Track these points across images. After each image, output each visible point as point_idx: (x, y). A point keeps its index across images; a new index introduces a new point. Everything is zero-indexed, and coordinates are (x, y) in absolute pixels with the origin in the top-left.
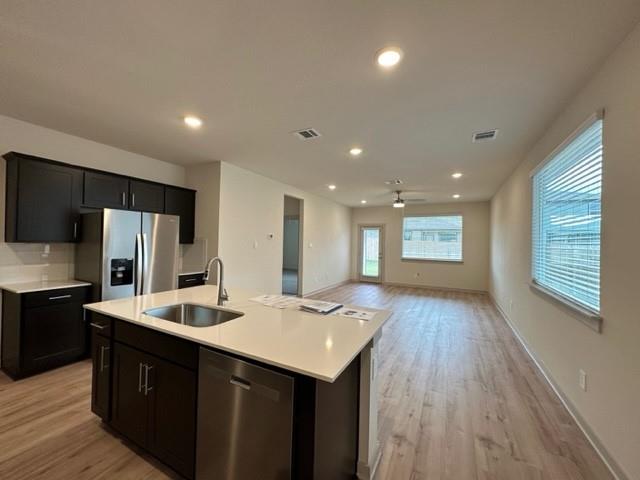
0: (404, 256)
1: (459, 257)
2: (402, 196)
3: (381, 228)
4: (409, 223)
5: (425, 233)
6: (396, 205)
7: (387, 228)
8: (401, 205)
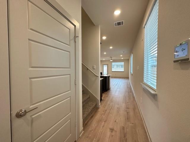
0: (113, 71)
1: (123, 71)
2: (112, 59)
3: (107, 65)
4: (113, 64)
5: (117, 66)
6: (111, 60)
7: (109, 65)
8: (112, 60)
